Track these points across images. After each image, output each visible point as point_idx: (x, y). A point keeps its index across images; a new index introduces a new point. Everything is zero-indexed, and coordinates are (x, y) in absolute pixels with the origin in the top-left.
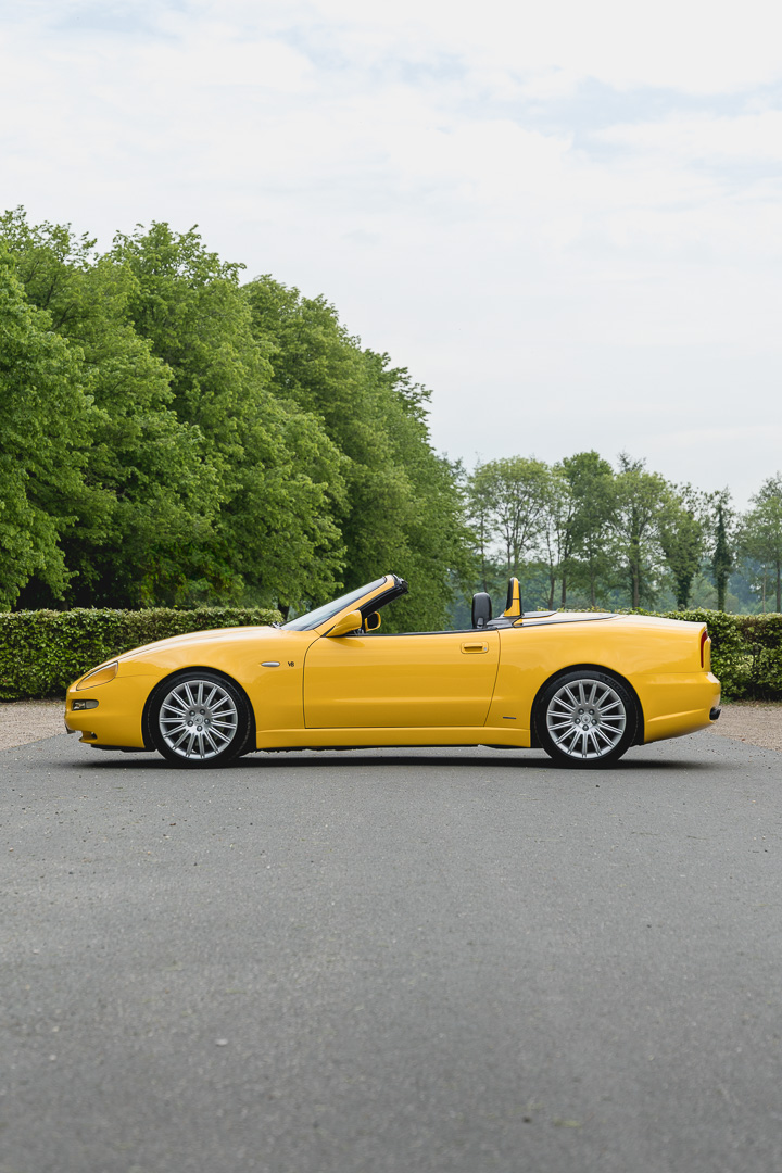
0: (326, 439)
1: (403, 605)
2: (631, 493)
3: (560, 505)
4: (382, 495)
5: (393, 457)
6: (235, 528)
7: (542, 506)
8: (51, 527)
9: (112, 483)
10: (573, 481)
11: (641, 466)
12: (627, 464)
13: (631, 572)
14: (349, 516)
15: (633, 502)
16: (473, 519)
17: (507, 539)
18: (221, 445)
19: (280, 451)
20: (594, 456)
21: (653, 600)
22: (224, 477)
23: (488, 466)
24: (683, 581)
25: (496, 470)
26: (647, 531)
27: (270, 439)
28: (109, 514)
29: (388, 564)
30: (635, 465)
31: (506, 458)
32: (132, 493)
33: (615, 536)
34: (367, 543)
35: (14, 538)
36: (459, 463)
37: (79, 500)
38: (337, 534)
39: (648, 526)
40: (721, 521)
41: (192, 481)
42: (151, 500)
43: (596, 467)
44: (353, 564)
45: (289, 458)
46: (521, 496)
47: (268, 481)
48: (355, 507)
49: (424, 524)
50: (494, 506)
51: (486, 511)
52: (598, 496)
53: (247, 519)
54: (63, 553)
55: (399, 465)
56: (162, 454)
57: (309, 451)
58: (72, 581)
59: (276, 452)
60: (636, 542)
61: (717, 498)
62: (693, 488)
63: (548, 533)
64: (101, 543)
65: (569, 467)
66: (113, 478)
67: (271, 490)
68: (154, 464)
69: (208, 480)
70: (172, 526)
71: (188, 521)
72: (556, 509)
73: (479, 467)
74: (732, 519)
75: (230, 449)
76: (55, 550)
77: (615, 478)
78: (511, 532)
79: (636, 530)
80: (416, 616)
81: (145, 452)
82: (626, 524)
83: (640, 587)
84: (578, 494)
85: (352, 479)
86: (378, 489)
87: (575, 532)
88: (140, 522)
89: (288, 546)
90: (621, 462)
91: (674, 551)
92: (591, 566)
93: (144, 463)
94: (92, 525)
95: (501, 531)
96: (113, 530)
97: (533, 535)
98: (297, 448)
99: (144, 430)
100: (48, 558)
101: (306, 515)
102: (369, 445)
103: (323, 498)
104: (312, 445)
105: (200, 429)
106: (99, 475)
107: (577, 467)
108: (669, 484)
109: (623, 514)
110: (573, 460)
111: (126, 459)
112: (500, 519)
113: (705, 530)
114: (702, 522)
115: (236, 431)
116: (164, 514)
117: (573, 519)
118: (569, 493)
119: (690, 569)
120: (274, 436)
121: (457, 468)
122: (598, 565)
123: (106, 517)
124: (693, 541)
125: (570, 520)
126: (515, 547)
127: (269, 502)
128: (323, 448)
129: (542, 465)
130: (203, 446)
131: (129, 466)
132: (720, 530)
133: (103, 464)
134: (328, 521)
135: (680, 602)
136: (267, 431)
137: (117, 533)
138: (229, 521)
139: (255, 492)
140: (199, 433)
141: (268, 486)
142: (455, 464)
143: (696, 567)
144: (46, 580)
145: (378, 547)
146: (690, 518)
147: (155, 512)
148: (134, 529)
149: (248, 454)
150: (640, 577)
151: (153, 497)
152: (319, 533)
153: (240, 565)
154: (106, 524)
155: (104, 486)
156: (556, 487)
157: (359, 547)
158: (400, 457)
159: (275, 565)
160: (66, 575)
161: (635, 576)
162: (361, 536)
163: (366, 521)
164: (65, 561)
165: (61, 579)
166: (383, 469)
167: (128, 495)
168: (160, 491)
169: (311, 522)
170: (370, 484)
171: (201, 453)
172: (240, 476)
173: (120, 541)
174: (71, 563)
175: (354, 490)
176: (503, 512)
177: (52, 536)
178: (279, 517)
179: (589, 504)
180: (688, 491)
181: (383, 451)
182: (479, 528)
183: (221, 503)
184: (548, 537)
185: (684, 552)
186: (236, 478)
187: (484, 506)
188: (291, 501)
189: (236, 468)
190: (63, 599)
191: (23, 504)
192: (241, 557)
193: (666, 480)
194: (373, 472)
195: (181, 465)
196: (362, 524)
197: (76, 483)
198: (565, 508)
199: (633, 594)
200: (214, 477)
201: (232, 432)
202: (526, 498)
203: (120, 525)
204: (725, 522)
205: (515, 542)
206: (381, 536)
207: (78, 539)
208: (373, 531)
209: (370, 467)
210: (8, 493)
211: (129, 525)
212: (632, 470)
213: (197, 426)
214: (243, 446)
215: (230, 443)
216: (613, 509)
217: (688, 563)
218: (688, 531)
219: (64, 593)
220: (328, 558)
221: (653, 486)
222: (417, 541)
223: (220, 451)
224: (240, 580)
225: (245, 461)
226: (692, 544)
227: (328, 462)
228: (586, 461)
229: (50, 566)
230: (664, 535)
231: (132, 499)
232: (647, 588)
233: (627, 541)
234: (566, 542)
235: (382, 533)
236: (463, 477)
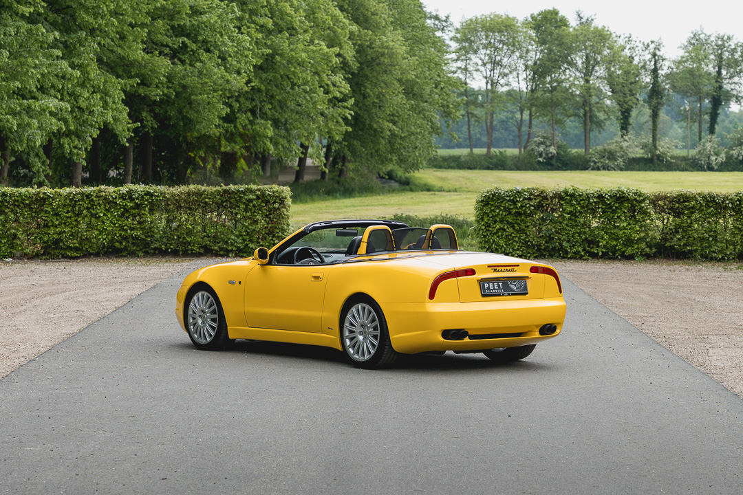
0: (338, 12)
1: (400, 141)
2: (585, 41)
3: (528, 51)
4: (383, 54)
5: (392, 23)
6: (265, 83)
7: (513, 52)
8: (117, 88)
9: (167, 51)
10: (538, 32)
11: (592, 20)
12: (581, 18)
13: (584, 105)
14: (356, 72)
15: (586, 49)
16: (459, 62)
17: (486, 78)
18: (254, 18)
19: (301, 22)
20: (555, 13)
21: (601, 126)
22: (256, 43)
23: (471, 20)
24: (625, 112)
25: (477, 23)
26: (596, 72)
27: (293, 13)
28: (164, 76)
29: (387, 109)
30: (588, 20)
31: (485, 14)
32: (183, 57)
33: (571, 76)
34: (371, 93)
35: (88, 99)
36: (447, 17)
37: (140, 65)
38: (346, 88)
39: (597, 68)
40: (655, 64)
41: (230, 48)
42: (198, 64)
43: (556, 22)
44: (360, 109)
45: (308, 27)
46: (497, 44)
47: (291, 46)
48: (361, 63)
49: (416, 77)
50: (476, 52)
51: (469, 56)
52: (558, 45)
53: (274, 77)
54: (127, 108)
55: (397, 30)
56: (206, 26)
57: (324, 22)
58: (135, 131)
59: (298, 23)
60: (587, 81)
61: (652, 46)
62: (633, 38)
63: (518, 74)
64: (158, 99)
65: (535, 21)
66: (167, 46)
67: (293, 53)
68: (201, 35)
69: (244, 47)
70: (215, 84)
71: (227, 81)
72: (524, 54)
73: (464, 20)
74: (664, 62)
75: (261, 21)
76: (121, 106)
77: (571, 30)
78: (489, 73)
79: (588, 71)
80: (410, 150)
81: (193, 25)
82: (580, 66)
83: (591, 117)
84: (542, 42)
85: (359, 42)
86: (380, 50)
87: (539, 71)
88: (188, 81)
89: (308, 98)
90: (576, 17)
91: (618, 88)
92: (552, 100)
93: (191, 34)
94: (151, 84)
95: (481, 72)
96: (168, 88)
97: (506, 75)
98: (315, 20)
99: (191, 7)
100: (115, 113)
101: (321, 74)
102: (373, 14)
103: (336, 60)
104: (326, 17)
105: (237, 5)
106: (156, 45)
107: (542, 21)
108: (614, 35)
109: (577, 58)
110: (539, 15)
111: (179, 31)
112: (480, 62)
113: (643, 72)
114: (640, 65)
115: (266, 6)
116: (209, 75)
117: (538, 62)
118: (535, 42)
119: (630, 103)
120: (296, 11)
121: (446, 21)
122: (557, 100)
123: (161, 78)
124: (633, 80)
125: (535, 64)
126: (492, 85)
127: (292, 64)
128: (336, 20)
129: (514, 19)
130: (240, 19)
131: (180, 37)
132: (655, 71)
133: (159, 36)
134: (338, 78)
135: (622, 128)
136: (291, 6)
137: (171, 91)
138: (261, 78)
139: (281, 55)
140: (236, 9)
141: (291, 50)
142: (444, 18)
143: (635, 101)
144: (113, 129)
145: (380, 96)
146: (631, 62)
147: (201, 73)
148: (184, 87)
149: (275, 24)
150: (590, 109)
151: (201, 62)
152: (332, 88)
153: (269, 113)
154: (162, 83)
155: (160, 53)
156: (525, 37)
157: (365, 97)
158: (398, 23)
159: (297, 113)
160: (129, 126)
161: (587, 109)
162: (366, 87)
163: (371, 75)
164: (129, 114)
165: (126, 128)
166: (384, 34)
167: (180, 60)
168: (205, 56)
169: (325, 78)
170: (373, 46)
171: (238, 24)
172: (269, 43)
173: (173, 97)
174: (134, 116)
175: (360, 50)
176: (483, 57)
177: (119, 95)
178: (300, 75)
179: (550, 51)
180: (629, 40)
181: (384, 19)
182: (464, 69)
183: (253, 65)
184: (518, 77)
185: (626, 89)
186: (265, 43)
187: (467, 52)
188: (310, 63)
189: (266, 36)
190: (127, 145)
191: (94, 71)
192: (270, 106)
193: (612, 32)
194: (376, 36)
195: (221, 35)
196: (366, 76)
197: (137, 53)
198: (532, 54)
199: (585, 121)
200: (248, 44)
201: (262, 7)
202: (501, 46)
203: (173, 83)
204: (658, 65)
205: (492, 81)
206: (382, 88)
207: (140, 95)
208: (376, 83)
209: (374, 32)
210: (82, 63)
211: (180, 84)
212: (585, 24)
213: (235, 4)
214: (271, 18)
215: (261, 16)
216: (569, 55)
217: (629, 98)
218: (629, 73)
219: (128, 140)
220: (339, 107)
221: (602, 37)
222: (410, 91)
223: (254, 22)
224: (269, 126)
225: (273, 30)
226: (631, 83)
227: (339, 30)
228: (549, 16)
229: (115, 119)
230: (610, 75)
231: (183, 62)
232: (597, 117)
233: (581, 80)
234: (533, 80)
235: (382, 85)
236: (451, 29)
